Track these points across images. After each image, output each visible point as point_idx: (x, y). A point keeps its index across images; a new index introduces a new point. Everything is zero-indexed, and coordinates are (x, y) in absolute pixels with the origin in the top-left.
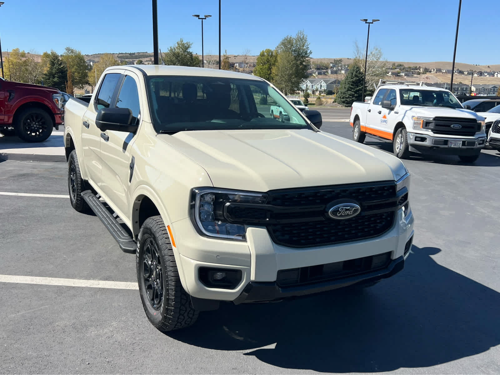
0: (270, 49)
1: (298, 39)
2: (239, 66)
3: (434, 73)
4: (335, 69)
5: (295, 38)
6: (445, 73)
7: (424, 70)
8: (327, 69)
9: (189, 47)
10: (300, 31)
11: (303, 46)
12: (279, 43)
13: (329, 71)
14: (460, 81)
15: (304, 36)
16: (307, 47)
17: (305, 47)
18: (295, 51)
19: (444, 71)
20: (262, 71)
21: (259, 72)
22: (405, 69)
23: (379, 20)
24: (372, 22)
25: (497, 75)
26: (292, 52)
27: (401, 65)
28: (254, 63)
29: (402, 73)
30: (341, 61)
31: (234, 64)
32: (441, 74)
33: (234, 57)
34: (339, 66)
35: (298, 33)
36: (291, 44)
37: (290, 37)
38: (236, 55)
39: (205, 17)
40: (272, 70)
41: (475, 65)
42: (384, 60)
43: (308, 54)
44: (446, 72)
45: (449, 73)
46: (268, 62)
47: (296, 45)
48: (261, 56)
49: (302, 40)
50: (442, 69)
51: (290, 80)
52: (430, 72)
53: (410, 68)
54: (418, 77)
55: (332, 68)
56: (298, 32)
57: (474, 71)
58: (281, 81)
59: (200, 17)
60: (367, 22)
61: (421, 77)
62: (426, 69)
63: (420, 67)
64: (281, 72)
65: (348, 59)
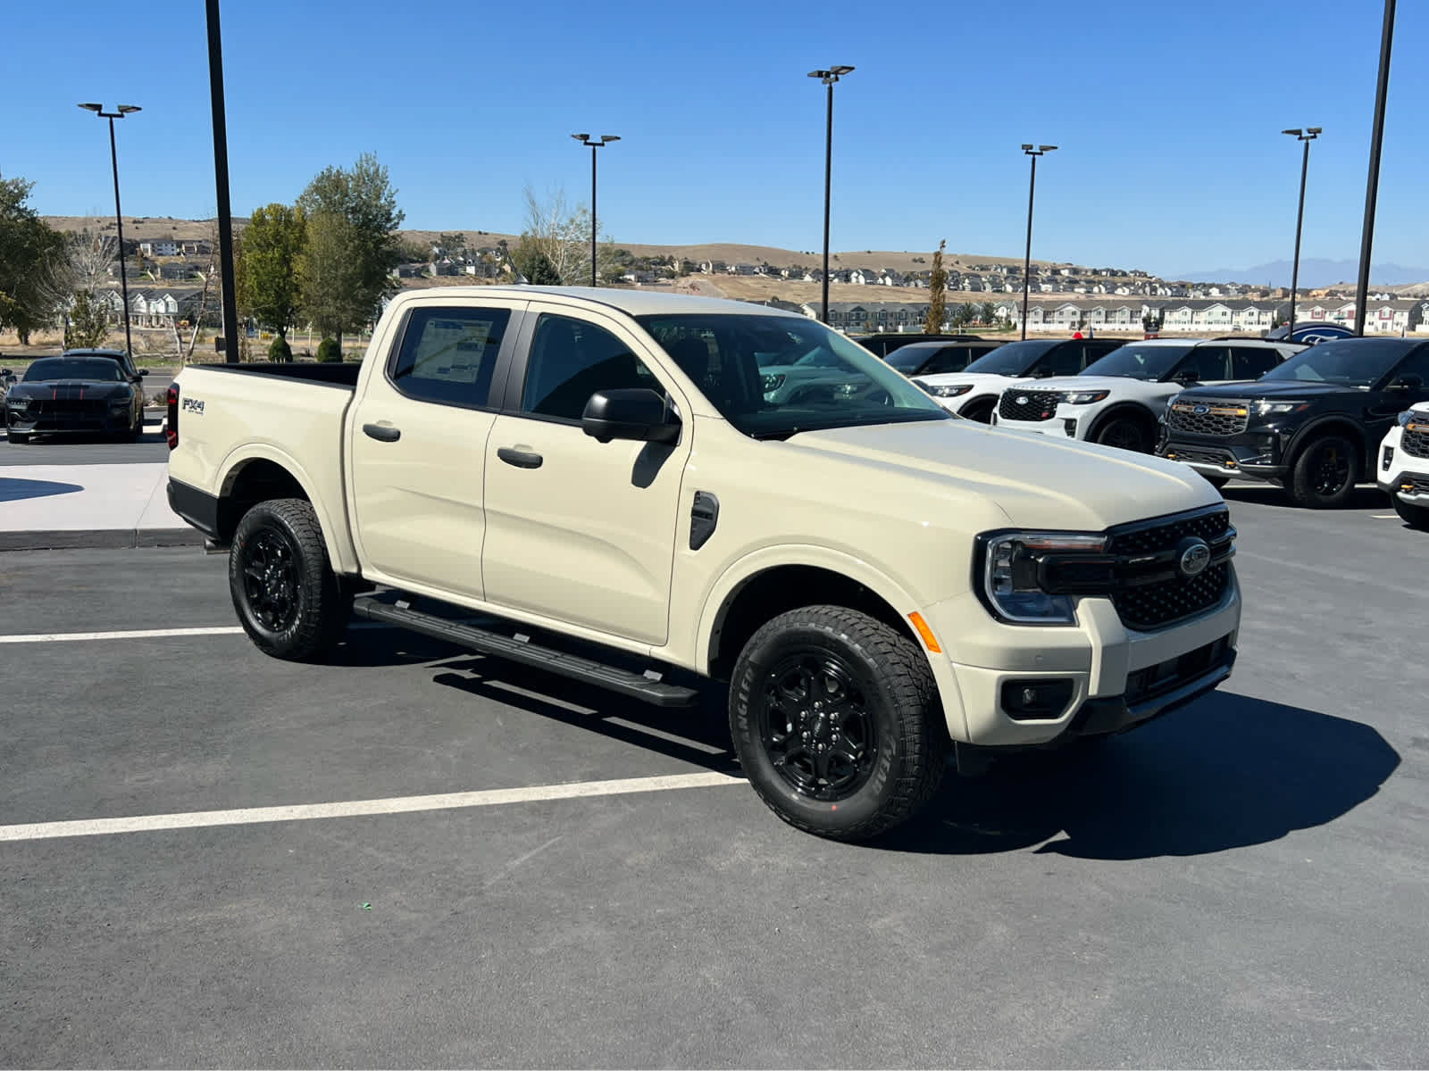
0: (281, 203)
1: (361, 176)
2: (153, 251)
3: (708, 274)
4: (447, 261)
5: (352, 174)
6: (734, 274)
7: (682, 265)
8: (425, 259)
9: (22, 194)
10: (367, 156)
11: (378, 198)
12: (306, 187)
13: (433, 268)
14: (773, 295)
15: (378, 170)
16: (389, 199)
17: (383, 201)
18: (354, 211)
19: (733, 269)
20: (263, 268)
21: (253, 271)
22: (635, 264)
23: (619, 138)
24: (601, 142)
25: (857, 278)
26: (347, 213)
27: (623, 253)
28: (200, 242)
29: (629, 274)
30: (460, 238)
31: (138, 244)
32: (726, 275)
33: (135, 222)
34: (457, 254)
35: (361, 161)
36: (342, 191)
37: (338, 171)
38: (140, 217)
39: (122, 111)
40: (292, 264)
41: (804, 252)
42: (607, 241)
43: (394, 219)
44: (737, 272)
45: (744, 274)
46: (278, 241)
47: (356, 194)
48: (257, 225)
49: (372, 180)
50: (727, 263)
51: (348, 294)
52: (699, 270)
53: (646, 259)
54: (670, 285)
55: (437, 257)
56: (361, 157)
57: (803, 267)
58: (324, 294)
59: (103, 112)
60: (588, 141)
61: (679, 285)
62: (687, 263)
63: (671, 258)
64: (323, 272)
65: (480, 233)
